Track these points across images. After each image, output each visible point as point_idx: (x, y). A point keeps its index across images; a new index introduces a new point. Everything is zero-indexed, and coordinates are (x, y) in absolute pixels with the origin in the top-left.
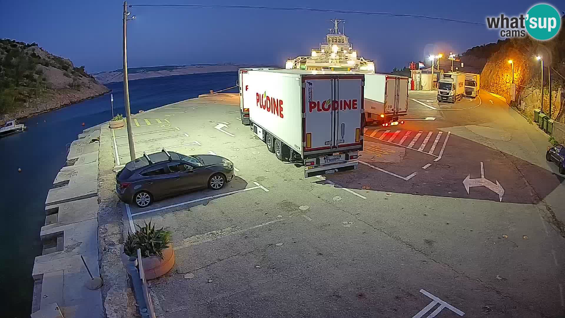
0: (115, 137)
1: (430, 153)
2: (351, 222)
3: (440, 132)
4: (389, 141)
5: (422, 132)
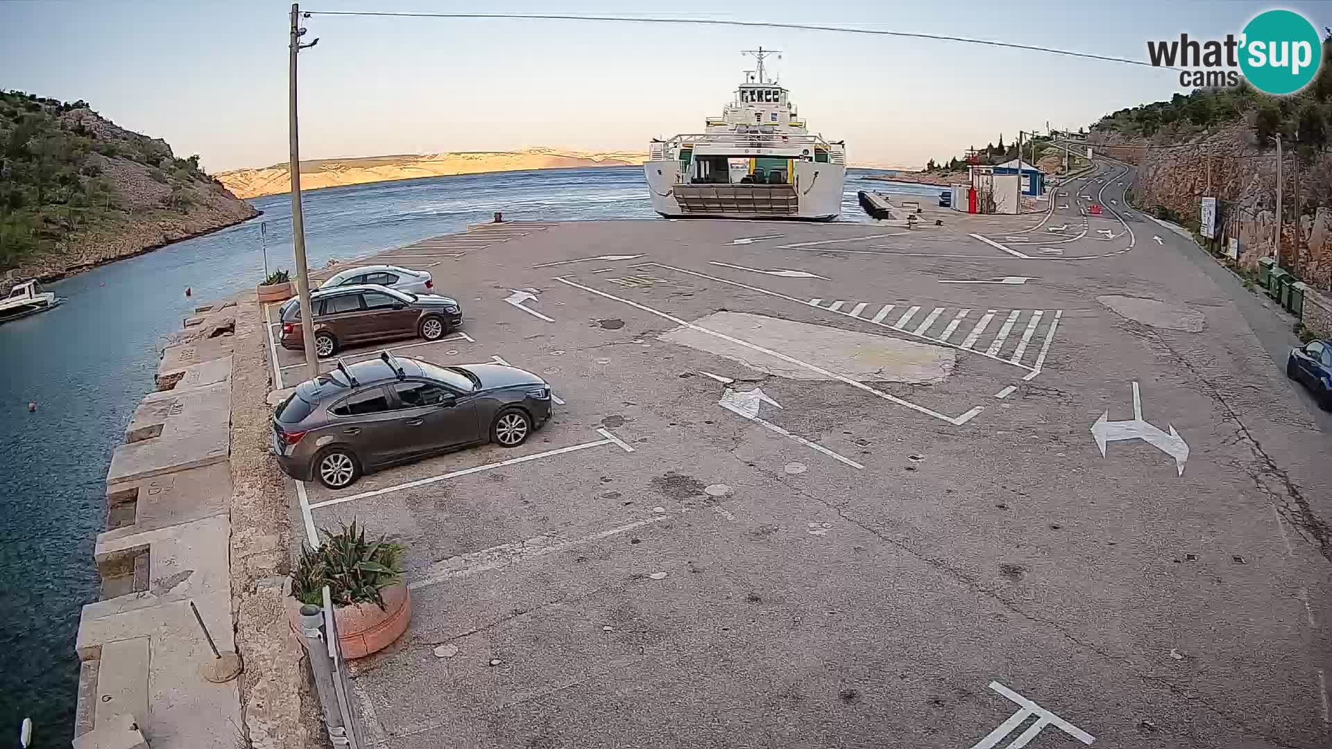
0: (272, 323)
1: (1015, 361)
2: (828, 524)
3: (1037, 312)
4: (918, 333)
5: (995, 311)
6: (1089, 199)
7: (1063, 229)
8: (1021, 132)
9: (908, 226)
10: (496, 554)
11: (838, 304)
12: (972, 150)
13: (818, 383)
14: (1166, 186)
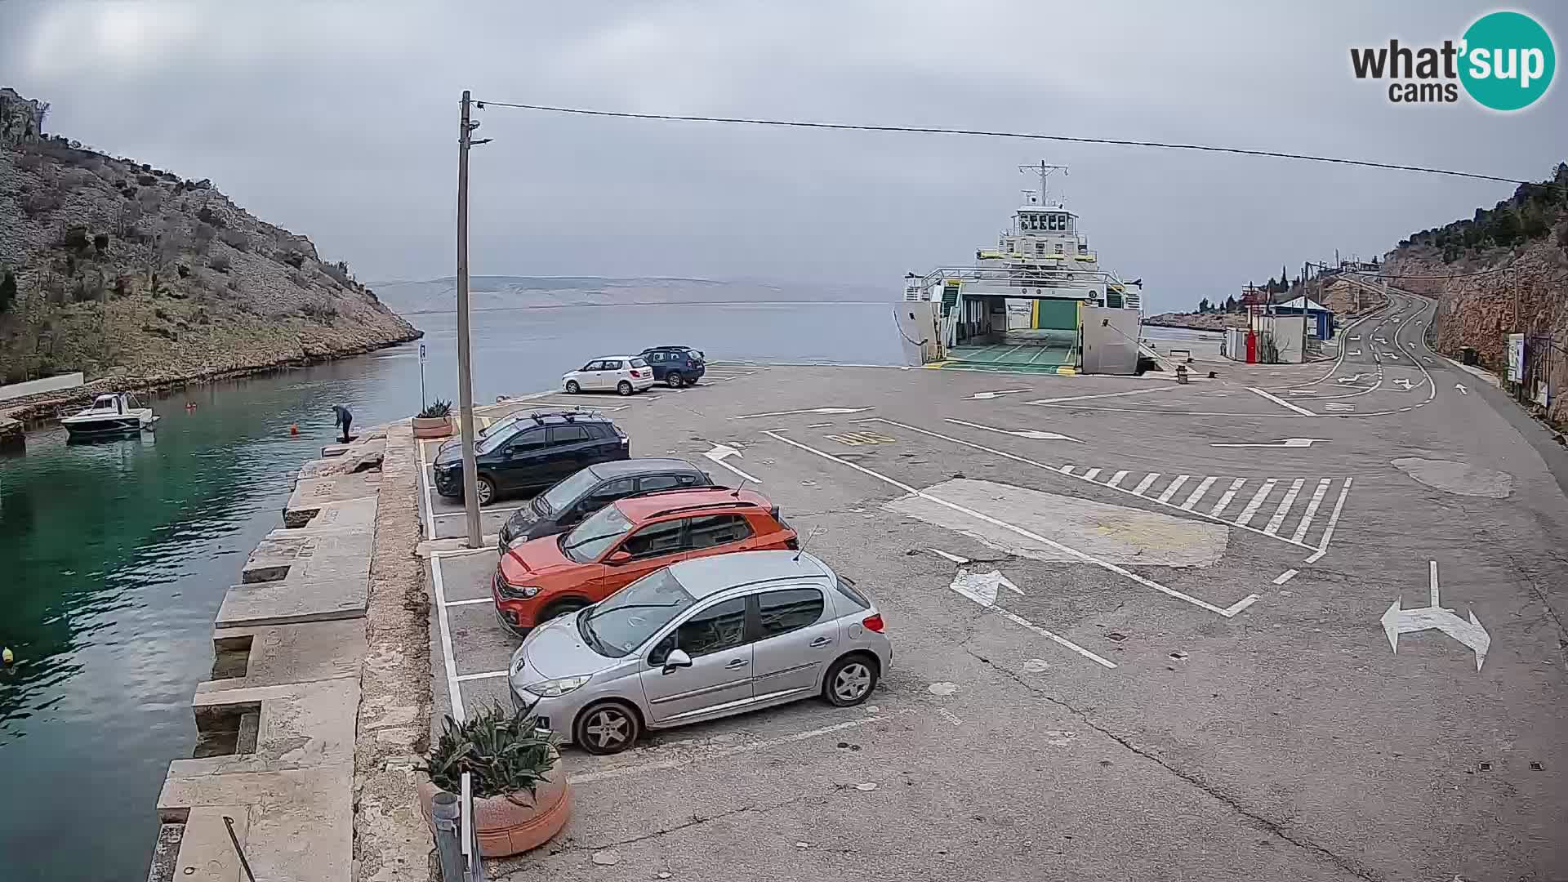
0: (427, 463)
1: (1297, 540)
2: (1071, 733)
3: (1323, 481)
4: (1185, 507)
5: (1275, 480)
6: (1384, 342)
7: (1354, 380)
8: (1307, 264)
9: (1177, 379)
10: (676, 750)
11: (1093, 473)
12: (1251, 287)
13: (1067, 565)
14: (1469, 323)
